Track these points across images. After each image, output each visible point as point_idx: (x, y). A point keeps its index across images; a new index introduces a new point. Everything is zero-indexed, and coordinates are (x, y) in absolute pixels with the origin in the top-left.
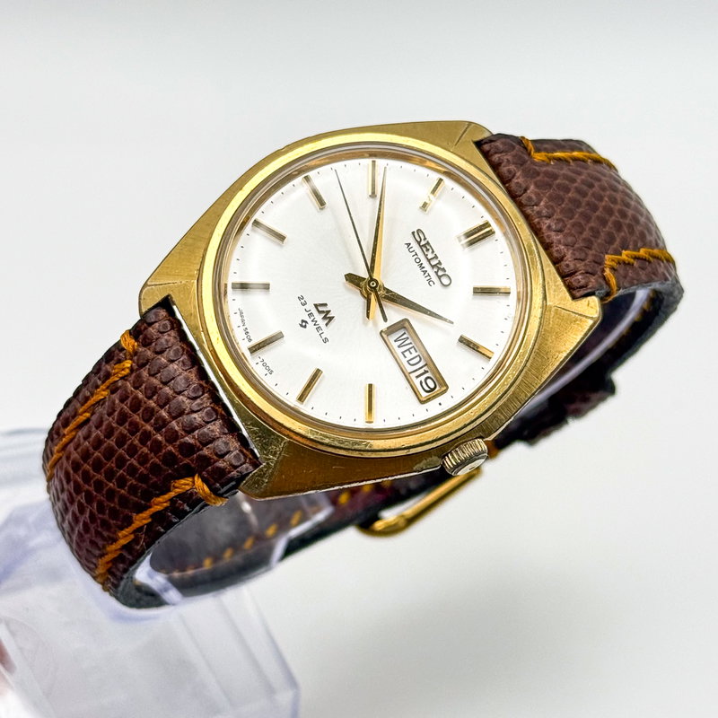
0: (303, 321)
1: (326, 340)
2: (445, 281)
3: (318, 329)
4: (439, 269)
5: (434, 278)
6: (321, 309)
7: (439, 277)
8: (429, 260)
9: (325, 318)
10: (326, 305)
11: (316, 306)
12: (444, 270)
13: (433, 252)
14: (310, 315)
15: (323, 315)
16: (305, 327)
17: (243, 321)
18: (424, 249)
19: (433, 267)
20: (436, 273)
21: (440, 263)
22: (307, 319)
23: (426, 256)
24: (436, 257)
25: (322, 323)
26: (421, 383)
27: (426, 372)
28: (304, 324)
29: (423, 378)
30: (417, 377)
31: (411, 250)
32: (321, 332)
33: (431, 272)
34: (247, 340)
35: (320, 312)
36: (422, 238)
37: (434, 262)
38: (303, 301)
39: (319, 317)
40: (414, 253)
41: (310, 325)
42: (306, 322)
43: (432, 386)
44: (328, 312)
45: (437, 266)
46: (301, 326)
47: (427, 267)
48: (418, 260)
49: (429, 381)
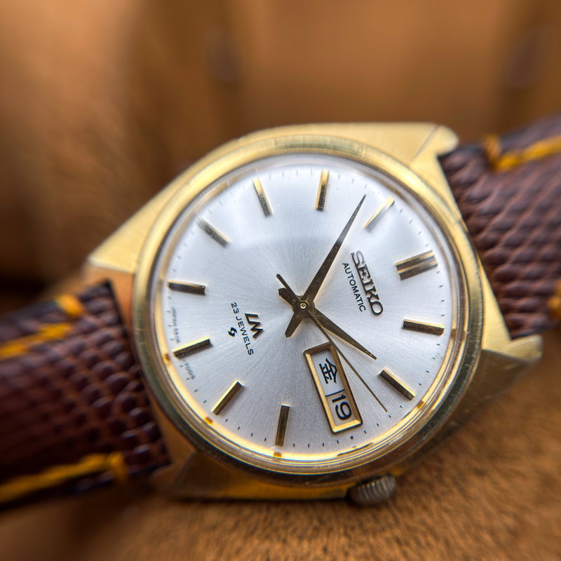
0: (232, 329)
1: (251, 352)
2: (377, 310)
3: (246, 339)
4: (373, 296)
5: (366, 304)
6: (251, 320)
7: (371, 304)
8: (364, 285)
9: (253, 329)
10: (256, 316)
11: (247, 316)
12: (377, 297)
13: (369, 277)
14: (241, 324)
15: (253, 326)
16: (233, 335)
17: (174, 320)
18: (361, 273)
19: (367, 292)
20: (369, 299)
21: (374, 289)
22: (236, 327)
23: (362, 280)
24: (371, 283)
25: (250, 334)
26: (337, 407)
27: (343, 397)
28: (232, 332)
29: (338, 403)
30: (334, 401)
31: (348, 271)
32: (247, 342)
33: (364, 297)
34: (175, 341)
35: (250, 323)
36: (361, 261)
38: (235, 308)
39: (248, 327)
40: (350, 275)
41: (239, 333)
42: (235, 330)
43: (347, 412)
44: (258, 324)
45: (371, 293)
46: (230, 333)
47: (361, 292)
48: (353, 283)
49: (345, 407)
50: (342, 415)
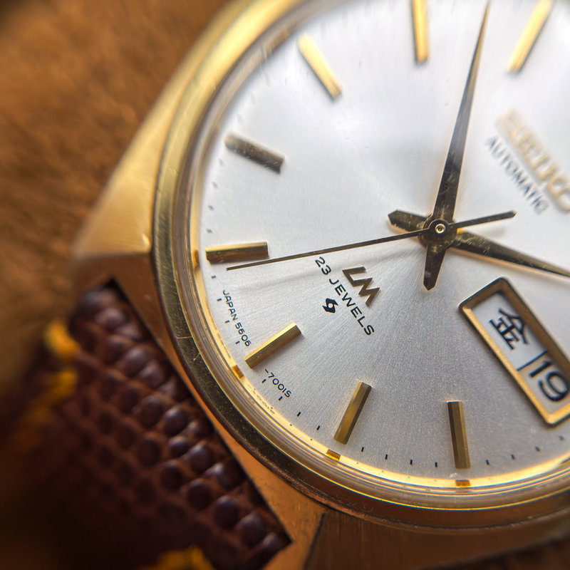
0: (328, 301)
1: (369, 330)
2: (567, 201)
3: (355, 311)
6: (355, 277)
7: (555, 196)
8: (533, 170)
9: (362, 293)
10: (362, 270)
11: (347, 273)
12: (560, 181)
13: (540, 150)
14: (339, 289)
15: (360, 288)
16: (333, 310)
17: (232, 311)
19: (541, 178)
21: (555, 169)
22: (338, 299)
23: (528, 158)
24: (547, 158)
25: (360, 302)
26: (541, 384)
27: (547, 365)
29: (542, 376)
30: (533, 375)
32: (359, 316)
34: (242, 343)
35: (355, 284)
37: (543, 170)
38: (324, 267)
39: (354, 292)
41: (341, 305)
42: (334, 302)
43: (561, 388)
44: (369, 281)
46: (327, 309)
48: (511, 169)
49: (554, 381)
50: (553, 394)
